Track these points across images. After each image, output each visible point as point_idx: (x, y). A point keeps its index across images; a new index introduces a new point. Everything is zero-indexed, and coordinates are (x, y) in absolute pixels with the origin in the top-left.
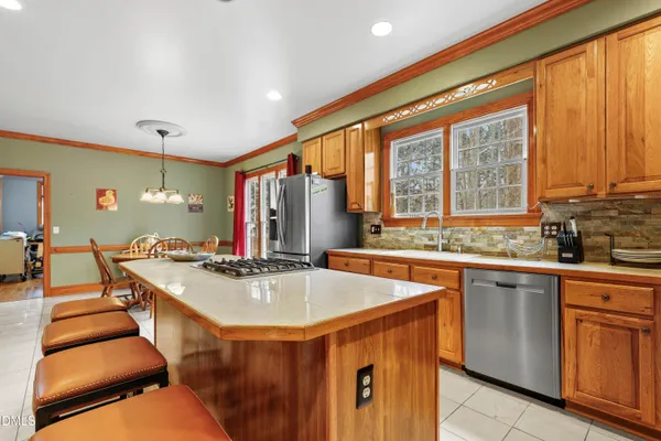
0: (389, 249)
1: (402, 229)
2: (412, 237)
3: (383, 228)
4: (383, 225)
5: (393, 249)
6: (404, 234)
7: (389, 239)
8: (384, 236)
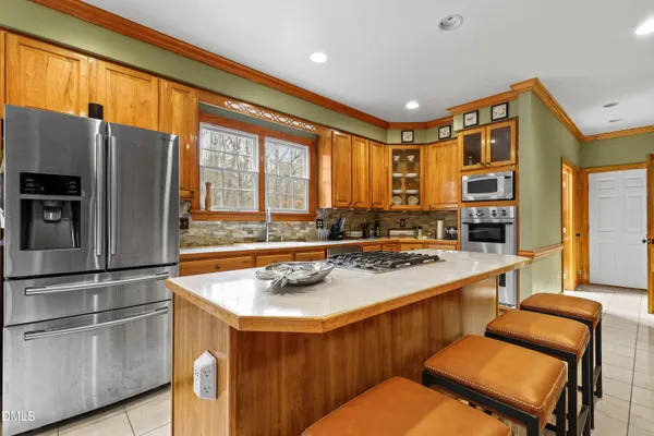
0: (201, 246)
1: (219, 223)
2: (232, 231)
3: (191, 222)
4: (190, 219)
5: (207, 245)
6: (222, 228)
7: (201, 234)
8: (192, 231)
